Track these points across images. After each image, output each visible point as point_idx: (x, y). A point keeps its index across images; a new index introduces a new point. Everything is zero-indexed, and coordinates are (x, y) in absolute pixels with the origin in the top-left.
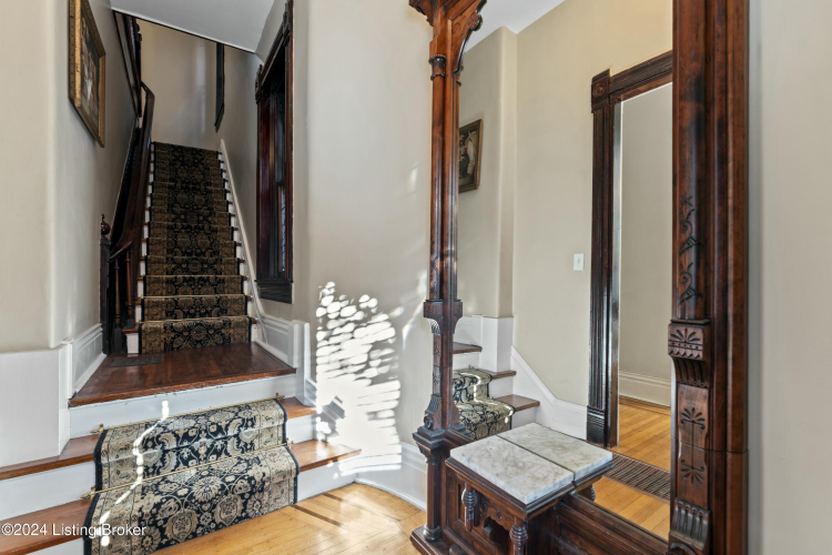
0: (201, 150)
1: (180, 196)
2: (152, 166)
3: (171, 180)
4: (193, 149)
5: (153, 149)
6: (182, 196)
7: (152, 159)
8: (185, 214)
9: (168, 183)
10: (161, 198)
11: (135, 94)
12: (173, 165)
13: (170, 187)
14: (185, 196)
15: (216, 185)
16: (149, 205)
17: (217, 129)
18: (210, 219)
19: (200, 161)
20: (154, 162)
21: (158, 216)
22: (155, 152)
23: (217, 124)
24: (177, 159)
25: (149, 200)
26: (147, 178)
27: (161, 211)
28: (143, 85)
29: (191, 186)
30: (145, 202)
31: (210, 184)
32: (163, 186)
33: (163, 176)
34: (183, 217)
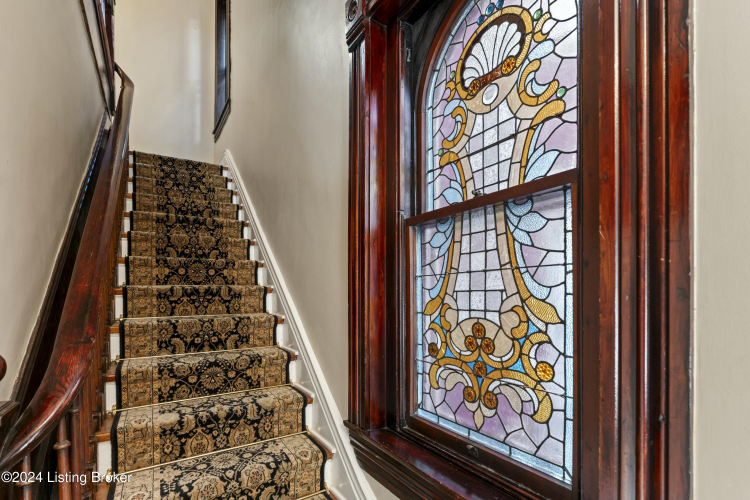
0: (200, 164)
1: (174, 234)
2: (130, 186)
3: (160, 208)
4: (188, 163)
5: (131, 161)
6: (179, 235)
7: (131, 175)
8: (186, 266)
9: (155, 213)
10: (146, 239)
11: (104, 80)
12: (163, 184)
13: (158, 220)
14: (183, 235)
15: (226, 215)
16: (124, 253)
17: (216, 139)
18: (225, 272)
19: (199, 179)
20: (134, 181)
21: (141, 272)
22: (134, 166)
23: (217, 132)
24: (167, 175)
25: (124, 243)
26: (122, 205)
27: (146, 264)
28: (116, 68)
29: (191, 218)
30: (117, 247)
31: (217, 213)
32: (147, 218)
33: (147, 201)
34: (182, 271)
